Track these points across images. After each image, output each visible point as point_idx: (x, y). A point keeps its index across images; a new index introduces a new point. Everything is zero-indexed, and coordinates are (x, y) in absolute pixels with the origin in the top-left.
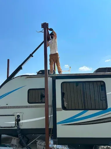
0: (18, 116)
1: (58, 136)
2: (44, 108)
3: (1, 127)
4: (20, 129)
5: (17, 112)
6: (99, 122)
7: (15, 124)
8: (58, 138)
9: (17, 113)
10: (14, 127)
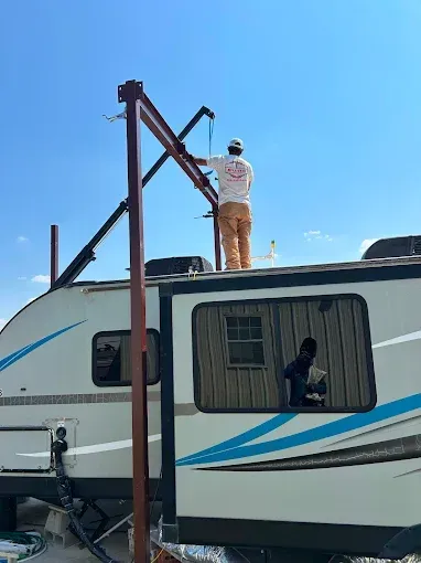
0: (61, 432)
1: (180, 513)
2: (129, 405)
3: (5, 471)
4: (67, 478)
5: (57, 416)
6: (338, 459)
7: (52, 461)
8: (180, 518)
9: (57, 420)
10: (47, 471)
